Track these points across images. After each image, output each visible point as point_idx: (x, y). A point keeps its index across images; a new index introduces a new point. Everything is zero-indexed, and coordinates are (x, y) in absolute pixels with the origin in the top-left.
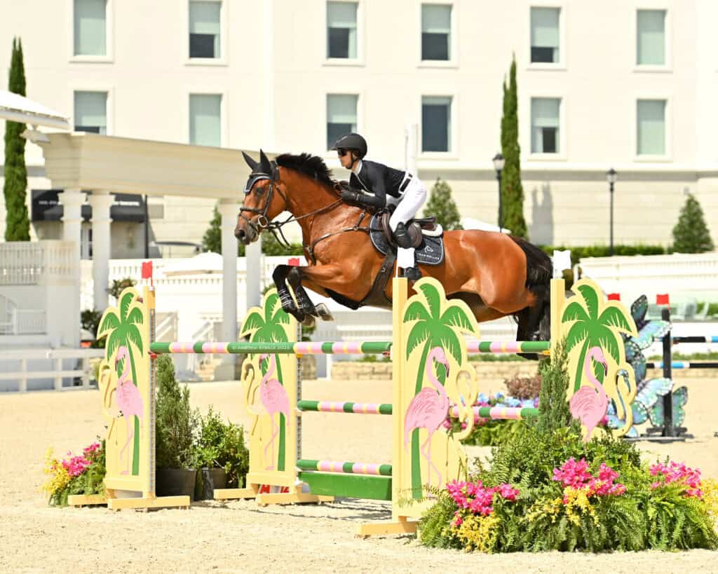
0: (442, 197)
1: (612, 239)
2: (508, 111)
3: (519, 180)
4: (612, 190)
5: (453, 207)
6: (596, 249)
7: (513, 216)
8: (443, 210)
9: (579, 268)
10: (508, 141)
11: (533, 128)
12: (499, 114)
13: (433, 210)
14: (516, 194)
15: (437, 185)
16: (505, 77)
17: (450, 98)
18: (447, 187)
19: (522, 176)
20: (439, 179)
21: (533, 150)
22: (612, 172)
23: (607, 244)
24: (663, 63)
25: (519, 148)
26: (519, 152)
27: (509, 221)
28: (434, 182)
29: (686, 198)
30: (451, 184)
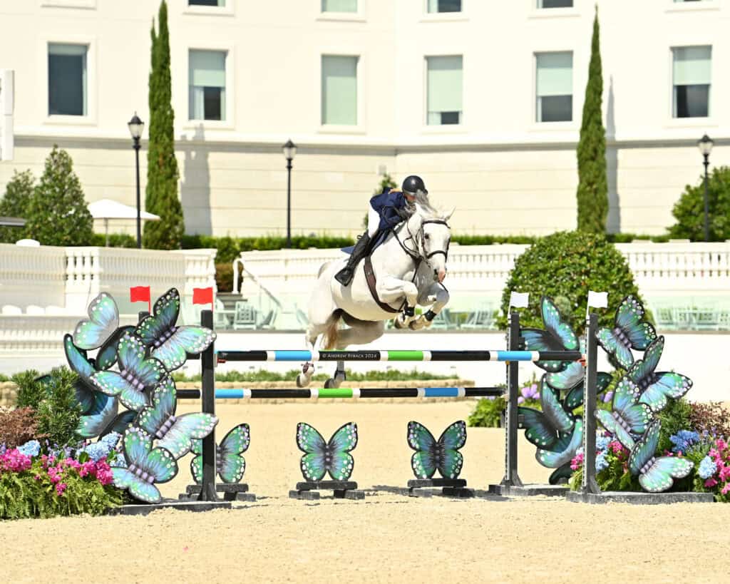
0: (61, 169)
1: (289, 229)
2: (158, 64)
3: (172, 153)
4: (289, 167)
5: (75, 182)
6: (270, 240)
7: (165, 197)
8: (62, 187)
9: (240, 263)
10: (159, 103)
11: (192, 88)
12: (147, 69)
13: (48, 187)
14: (168, 170)
15: (53, 155)
16: (153, 21)
17: (86, 47)
18: (66, 158)
19: (175, 147)
20: (56, 146)
21: (191, 117)
22: (290, 145)
23: (284, 235)
24: (355, 11)
25: (172, 112)
26: (172, 117)
27: (159, 204)
28: (51, 150)
29: (382, 178)
30: (72, 153)
